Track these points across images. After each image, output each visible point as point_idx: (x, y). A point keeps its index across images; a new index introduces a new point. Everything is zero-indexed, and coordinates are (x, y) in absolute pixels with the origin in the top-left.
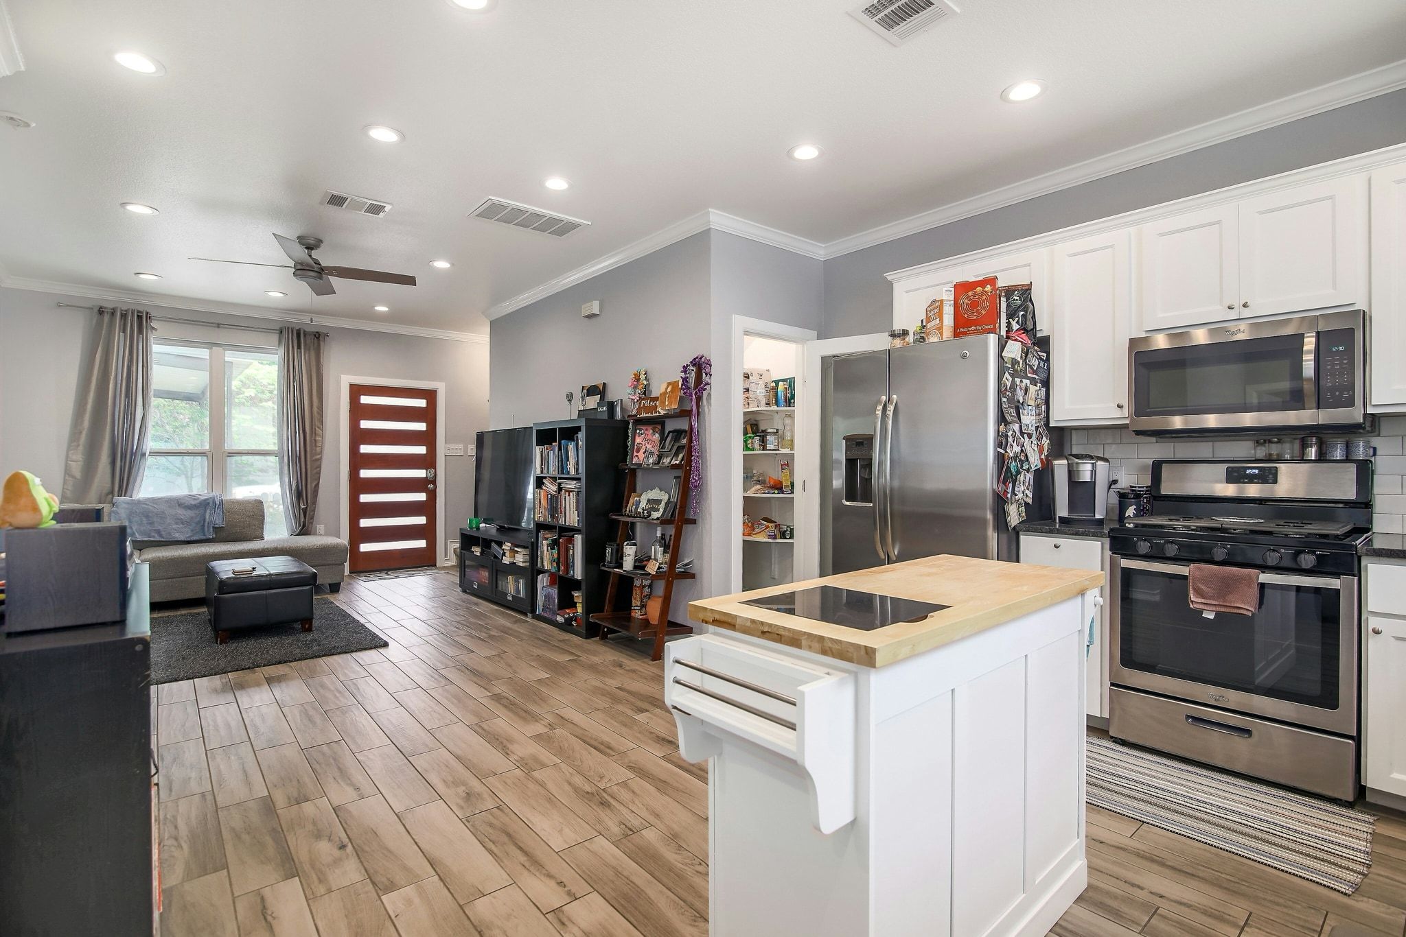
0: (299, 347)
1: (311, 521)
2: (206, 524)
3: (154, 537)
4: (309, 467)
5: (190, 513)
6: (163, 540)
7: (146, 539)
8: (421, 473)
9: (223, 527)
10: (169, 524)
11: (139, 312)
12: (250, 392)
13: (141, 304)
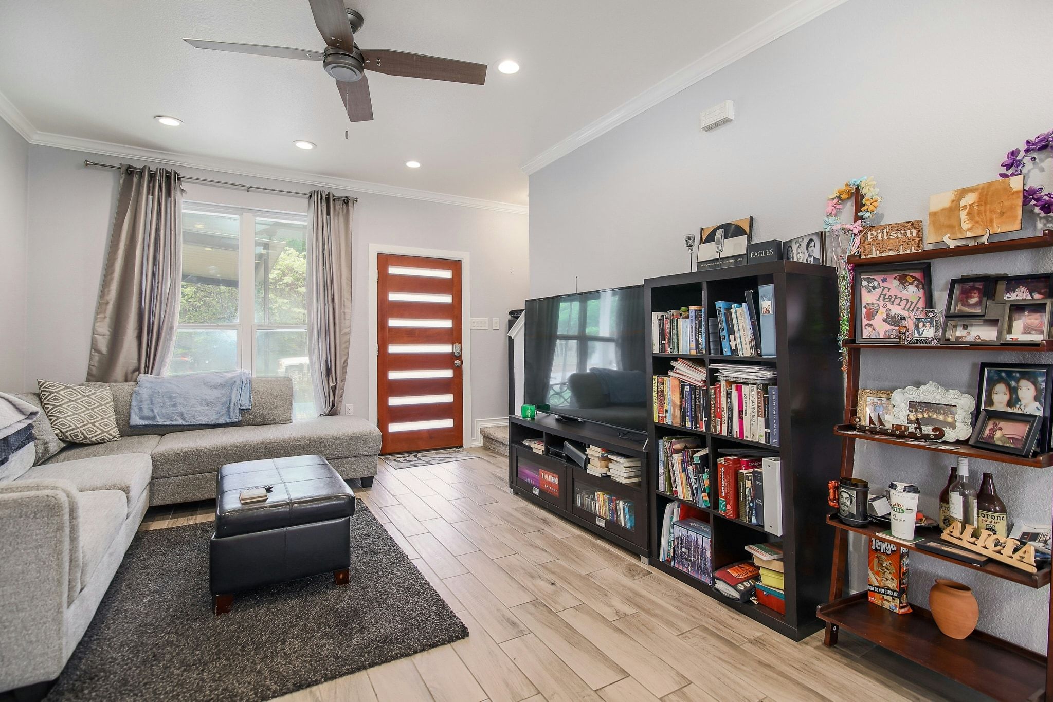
0: (328, 214)
1: (340, 400)
2: (232, 406)
3: (177, 421)
4: (338, 341)
5: (216, 393)
6: (186, 424)
7: (168, 423)
8: (446, 349)
9: (249, 409)
10: (193, 406)
11: (167, 172)
12: (288, 279)
13: (172, 163)
